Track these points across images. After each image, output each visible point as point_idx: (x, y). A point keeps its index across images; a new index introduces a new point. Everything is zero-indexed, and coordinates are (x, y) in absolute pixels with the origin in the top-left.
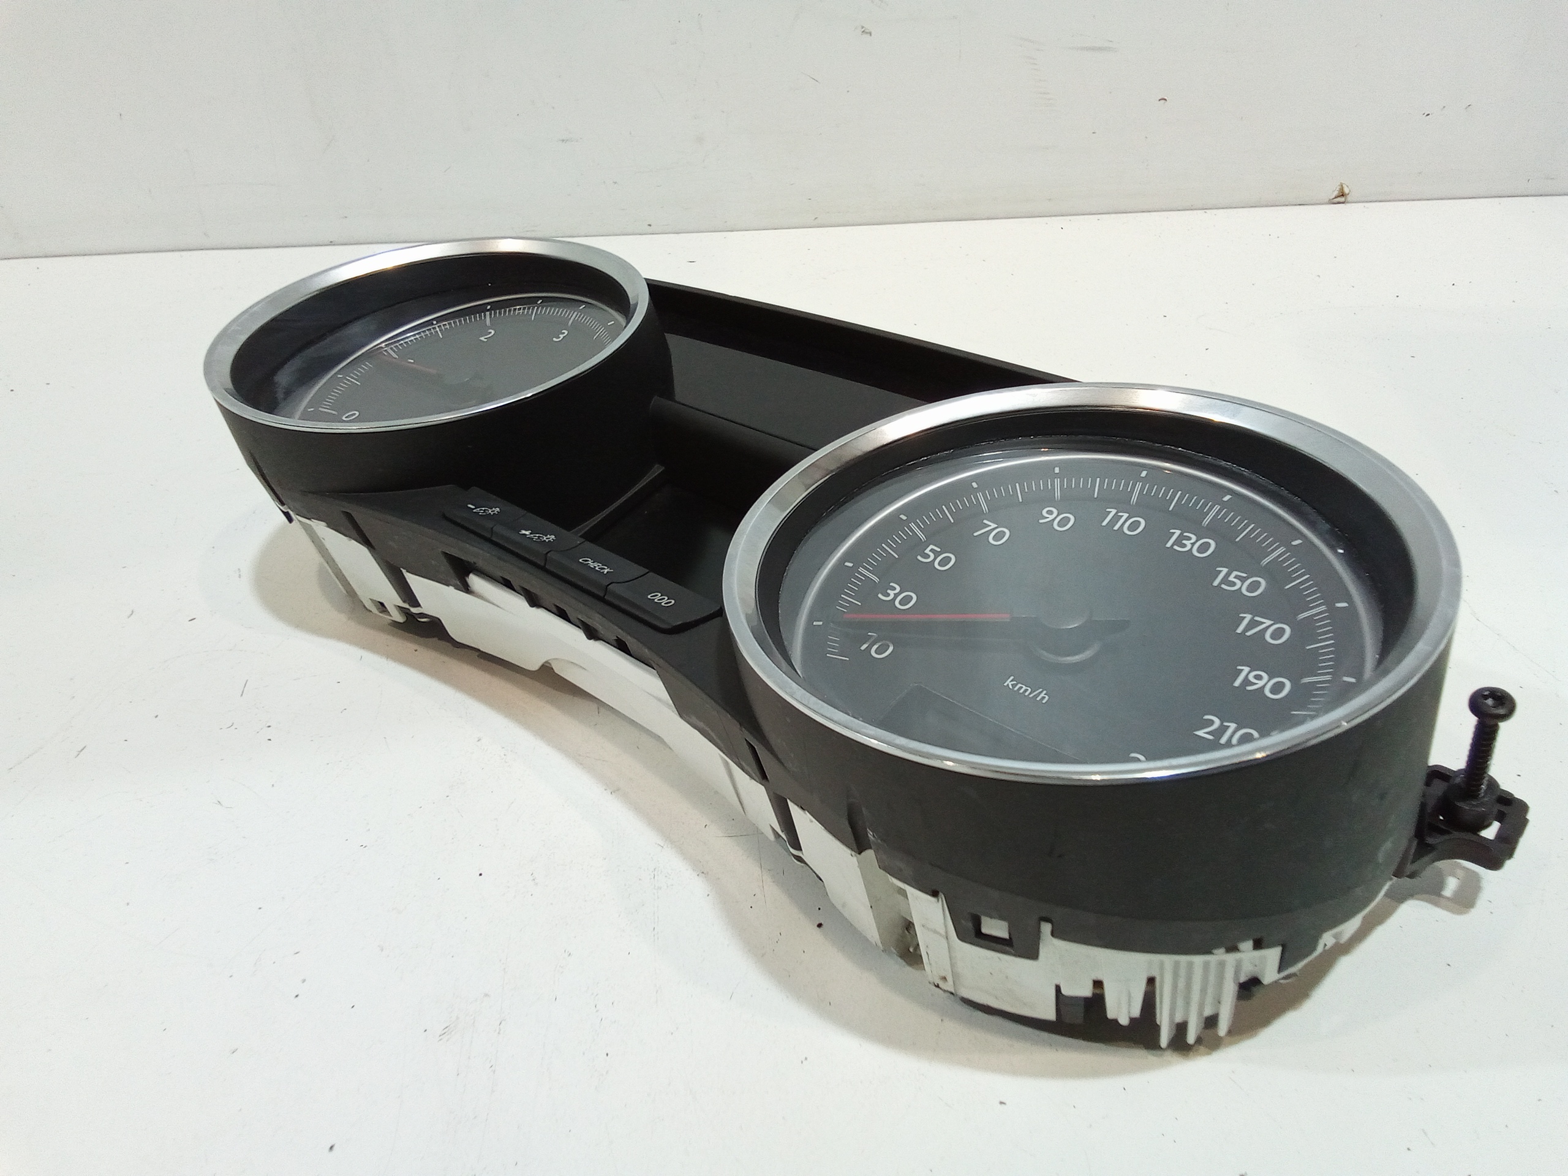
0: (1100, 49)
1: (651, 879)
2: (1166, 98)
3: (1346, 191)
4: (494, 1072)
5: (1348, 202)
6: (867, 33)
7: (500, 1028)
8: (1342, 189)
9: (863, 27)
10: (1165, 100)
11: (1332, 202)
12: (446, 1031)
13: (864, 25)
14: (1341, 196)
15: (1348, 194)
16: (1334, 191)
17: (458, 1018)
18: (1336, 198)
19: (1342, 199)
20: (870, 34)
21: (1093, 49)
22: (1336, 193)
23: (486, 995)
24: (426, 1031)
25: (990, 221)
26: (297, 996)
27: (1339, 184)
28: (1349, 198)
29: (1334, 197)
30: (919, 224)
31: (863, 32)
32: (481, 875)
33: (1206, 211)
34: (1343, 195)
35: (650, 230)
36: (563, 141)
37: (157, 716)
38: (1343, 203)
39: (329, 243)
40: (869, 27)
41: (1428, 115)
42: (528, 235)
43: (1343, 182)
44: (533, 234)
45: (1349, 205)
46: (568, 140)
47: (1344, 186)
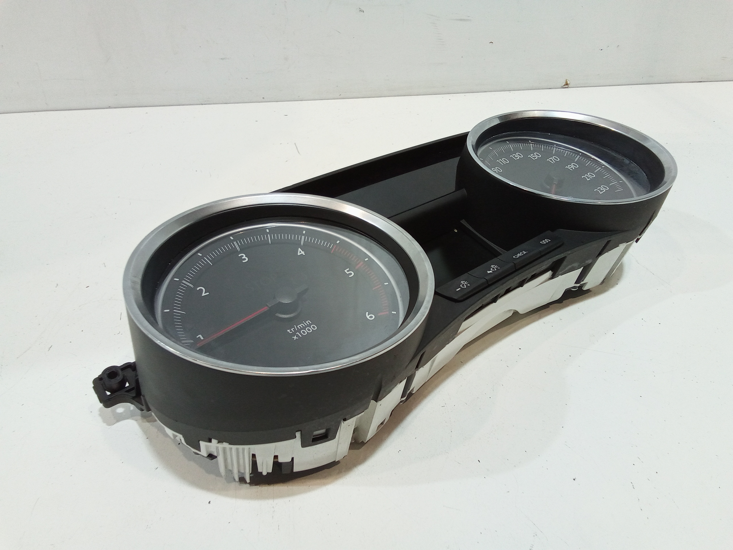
0: (464, 20)
2: (492, 42)
3: (568, 82)
6: (362, 11)
9: (360, 9)
10: (492, 43)
11: (563, 87)
13: (360, 8)
14: (566, 85)
15: (569, 84)
18: (564, 85)
19: (567, 86)
21: (461, 20)
22: (564, 84)
25: (418, 96)
27: (565, 79)
28: (570, 86)
29: (563, 85)
30: (386, 97)
31: (360, 11)
33: (510, 91)
35: (264, 100)
37: (82, 331)
38: (567, 88)
39: (108, 107)
40: (362, 9)
41: (602, 50)
42: (206, 103)
43: (567, 79)
44: (208, 103)
45: (569, 89)
46: (224, 59)
47: (568, 80)
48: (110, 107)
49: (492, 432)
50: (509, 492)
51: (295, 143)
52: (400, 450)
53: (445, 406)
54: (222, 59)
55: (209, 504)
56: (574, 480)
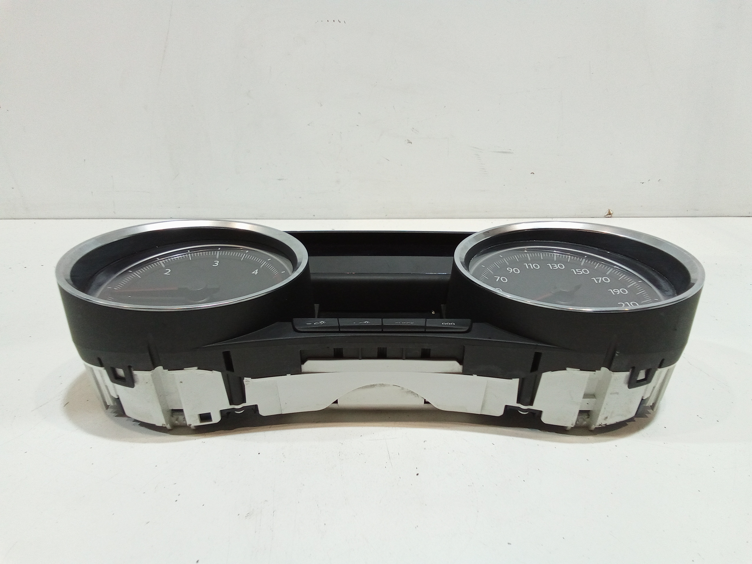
0: (506, 152)
1: (338, 456)
3: (611, 212)
4: (273, 531)
5: (612, 217)
7: (274, 514)
8: (609, 212)
9: (408, 140)
10: (534, 173)
11: (605, 217)
12: (248, 515)
17: (253, 510)
18: (607, 215)
19: (610, 216)
20: (411, 143)
21: (502, 152)
22: (607, 213)
23: (266, 501)
24: (239, 515)
26: (176, 501)
27: (608, 209)
28: (613, 215)
29: (606, 215)
31: (408, 142)
32: (259, 454)
34: (610, 214)
38: (610, 217)
39: (170, 218)
40: (411, 140)
41: (643, 183)
42: (260, 218)
43: (610, 209)
44: (262, 218)
45: (612, 218)
46: (281, 179)
54: (279, 180)
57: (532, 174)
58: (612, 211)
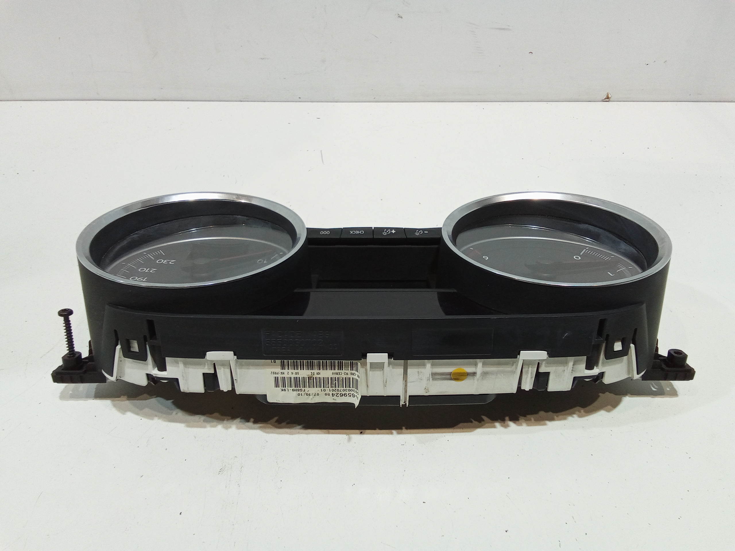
0: (503, 29)
3: (610, 96)
5: (610, 101)
6: (400, 17)
9: (398, 15)
11: (603, 101)
12: (221, 470)
13: (399, 14)
14: (607, 99)
16: (604, 96)
17: (225, 465)
18: (605, 99)
19: (608, 100)
20: (402, 17)
21: (501, 29)
22: (605, 97)
23: (236, 457)
28: (611, 99)
29: (604, 98)
30: (420, 103)
31: (398, 17)
33: (547, 102)
34: (608, 98)
35: (300, 100)
36: (262, 59)
39: (154, 100)
40: (401, 15)
41: (648, 64)
42: (245, 100)
43: (608, 92)
44: (247, 100)
46: (264, 59)
47: (609, 94)
48: (155, 99)
49: (442, 475)
50: (443, 536)
51: (321, 151)
52: (354, 484)
53: (405, 444)
55: (180, 515)
56: (506, 531)
57: (531, 53)
58: (610, 94)
